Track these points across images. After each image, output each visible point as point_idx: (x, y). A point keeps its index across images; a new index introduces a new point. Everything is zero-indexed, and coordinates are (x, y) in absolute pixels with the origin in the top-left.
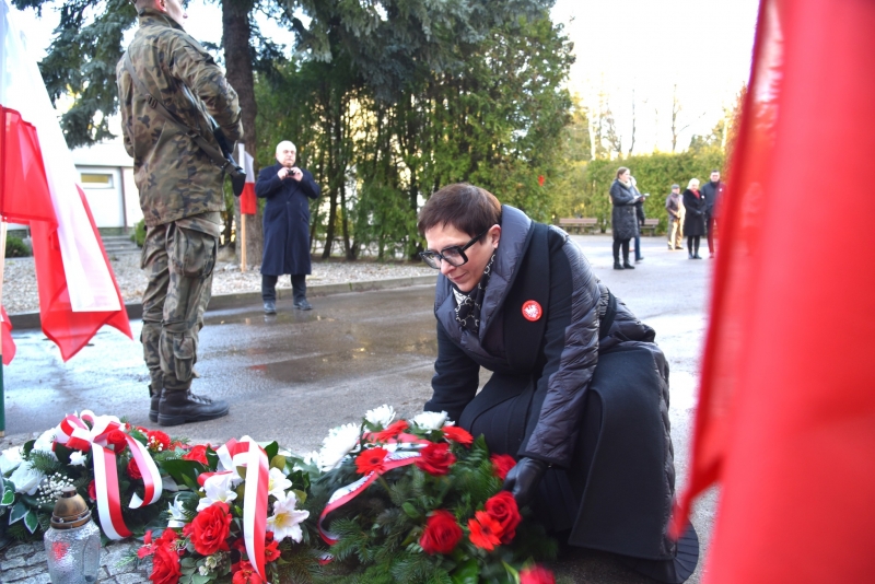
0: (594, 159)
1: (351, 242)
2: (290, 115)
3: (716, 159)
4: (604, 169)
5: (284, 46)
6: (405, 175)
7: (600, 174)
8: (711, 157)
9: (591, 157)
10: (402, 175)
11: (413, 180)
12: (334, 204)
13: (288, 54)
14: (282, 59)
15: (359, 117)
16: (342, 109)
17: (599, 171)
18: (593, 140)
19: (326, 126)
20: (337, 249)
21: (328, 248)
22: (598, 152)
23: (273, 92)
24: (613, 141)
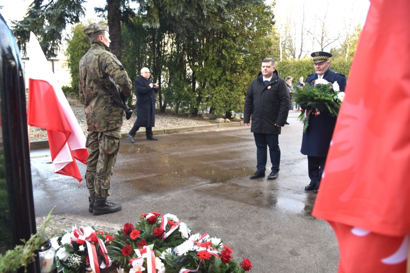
0: (281, 61)
1: (163, 103)
2: (136, 43)
3: (342, 64)
4: (286, 66)
5: (135, 9)
6: (189, 72)
7: (284, 69)
8: (340, 63)
9: (280, 59)
11: (194, 73)
13: (136, 12)
14: (133, 15)
15: (169, 45)
16: (161, 38)
17: (284, 67)
18: (281, 50)
19: (153, 46)
22: (283, 57)
23: (128, 32)
24: (291, 50)
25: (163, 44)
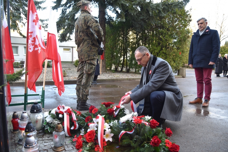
1: (128, 68)
2: (114, 35)
5: (113, 17)
12: (124, 58)
13: (114, 19)
14: (113, 21)
16: (128, 33)
19: (123, 38)
20: (124, 70)
21: (122, 69)
23: (110, 29)
25: (129, 36)
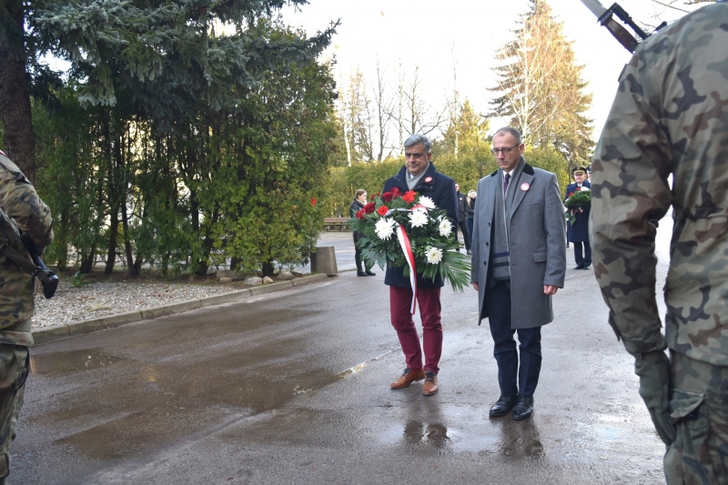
0: (350, 165)
1: (134, 258)
2: (68, 140)
4: (359, 174)
5: (61, 73)
6: (184, 191)
7: (356, 179)
8: (447, 163)
9: (348, 163)
10: (181, 193)
11: (193, 193)
12: (114, 220)
13: (64, 78)
14: (59, 83)
15: (138, 141)
16: (123, 129)
17: (356, 176)
18: (348, 146)
19: (105, 145)
20: (119, 263)
21: (111, 262)
22: (353, 159)
23: (50, 117)
24: (365, 147)
25: (127, 141)
